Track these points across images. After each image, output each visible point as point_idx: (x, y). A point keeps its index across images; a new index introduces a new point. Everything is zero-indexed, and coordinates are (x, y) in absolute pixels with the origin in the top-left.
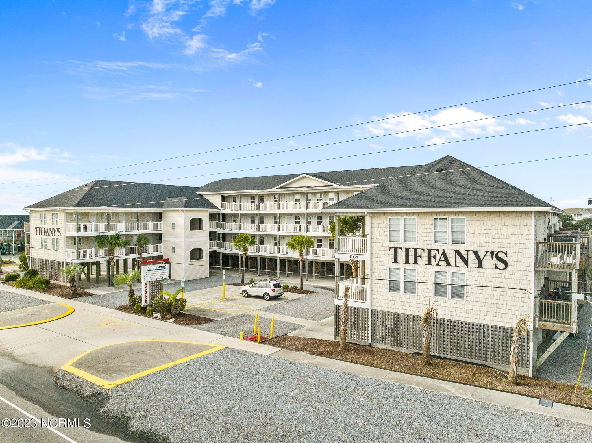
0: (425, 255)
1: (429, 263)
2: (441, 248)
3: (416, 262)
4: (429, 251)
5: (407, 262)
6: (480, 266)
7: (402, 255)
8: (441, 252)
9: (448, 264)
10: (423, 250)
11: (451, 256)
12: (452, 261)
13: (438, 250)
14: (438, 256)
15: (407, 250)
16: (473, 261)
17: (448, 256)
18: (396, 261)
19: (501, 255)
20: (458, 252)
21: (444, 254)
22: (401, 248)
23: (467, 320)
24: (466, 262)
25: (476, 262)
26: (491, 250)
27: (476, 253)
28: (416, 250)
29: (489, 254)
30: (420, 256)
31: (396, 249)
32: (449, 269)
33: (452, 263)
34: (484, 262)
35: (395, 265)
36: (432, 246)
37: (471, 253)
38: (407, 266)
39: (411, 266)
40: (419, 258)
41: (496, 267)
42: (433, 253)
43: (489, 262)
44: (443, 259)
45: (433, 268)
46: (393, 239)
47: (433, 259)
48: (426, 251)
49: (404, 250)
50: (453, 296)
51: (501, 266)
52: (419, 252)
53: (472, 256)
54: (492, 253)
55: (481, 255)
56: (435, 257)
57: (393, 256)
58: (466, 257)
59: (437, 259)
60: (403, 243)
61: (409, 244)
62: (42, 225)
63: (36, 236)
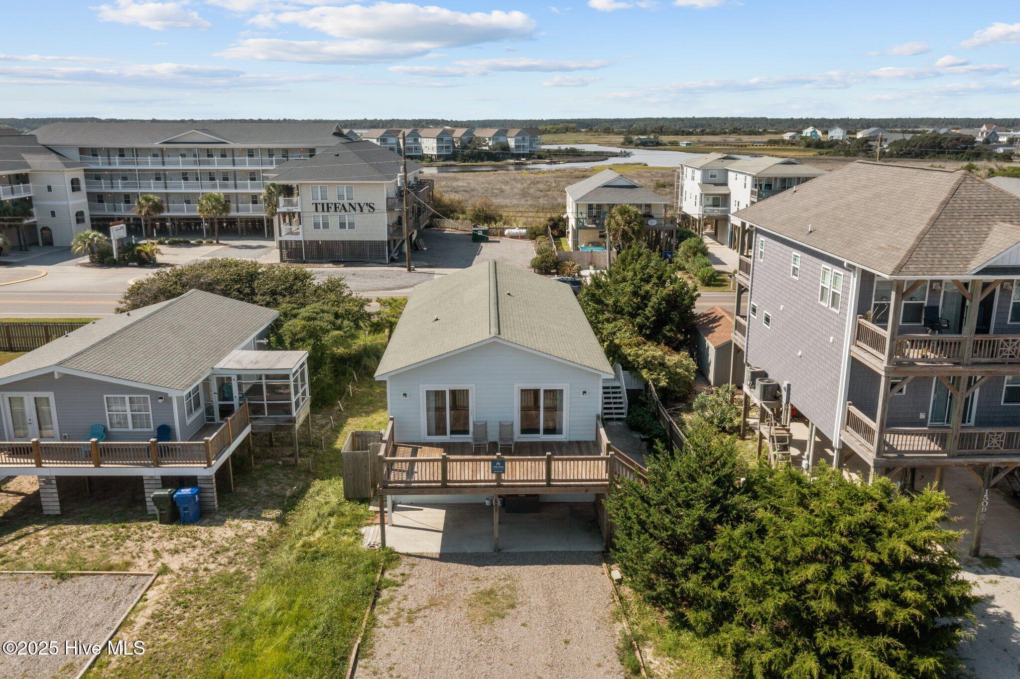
0: (333, 207)
2: (341, 202)
3: (328, 211)
4: (335, 204)
5: (323, 211)
6: (362, 211)
7: (320, 207)
8: (341, 204)
9: (346, 211)
10: (332, 204)
11: (347, 207)
12: (347, 209)
14: (340, 207)
15: (323, 204)
16: (358, 208)
17: (345, 207)
18: (317, 210)
19: (371, 205)
20: (350, 204)
21: (343, 205)
22: (319, 204)
23: (357, 240)
24: (354, 209)
25: (360, 209)
26: (366, 202)
27: (359, 204)
28: (328, 204)
29: (365, 204)
30: (331, 208)
32: (346, 214)
34: (363, 209)
35: (316, 214)
36: (337, 201)
37: (357, 205)
38: (324, 214)
39: (326, 214)
41: (369, 211)
42: (337, 205)
43: (366, 208)
44: (343, 208)
45: (339, 213)
46: (314, 198)
49: (321, 204)
50: (349, 227)
51: (372, 210)
52: (330, 205)
53: (357, 206)
54: (367, 204)
55: (362, 205)
56: (338, 208)
57: (315, 208)
58: (354, 207)
59: (340, 209)
60: (320, 201)
61: (324, 201)
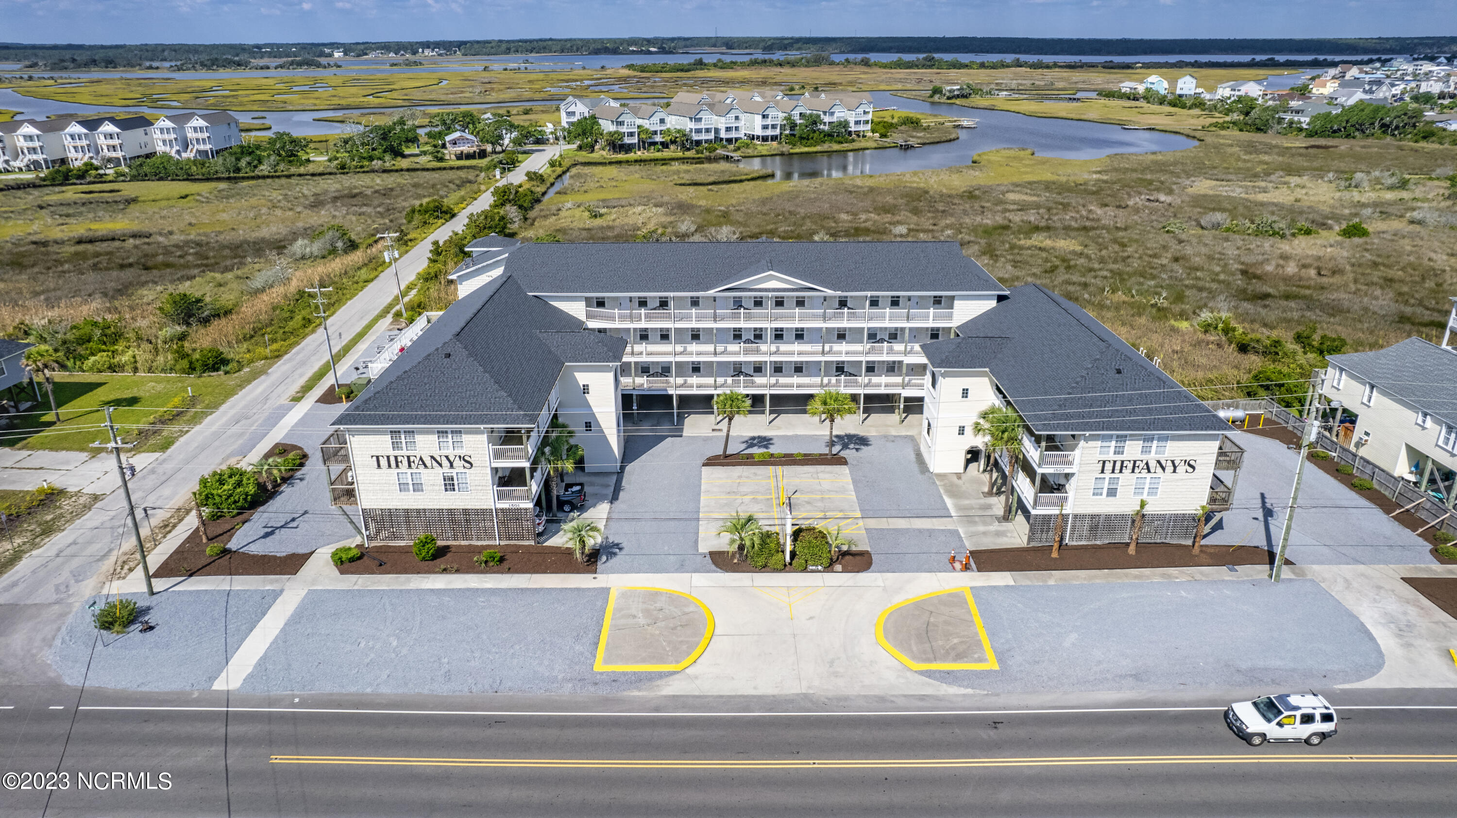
0: (1130, 465)
1: (1133, 471)
2: (1145, 457)
3: (1121, 471)
5: (1113, 472)
6: (1174, 471)
7: (1109, 467)
8: (1145, 462)
9: (1149, 471)
10: (1130, 461)
11: (1153, 464)
12: (1152, 468)
13: (1142, 461)
14: (1142, 465)
15: (1115, 462)
16: (1169, 468)
17: (1150, 465)
18: (1103, 472)
19: (1192, 463)
20: (1159, 462)
21: (1147, 463)
22: (1110, 461)
24: (1163, 469)
25: (1172, 468)
26: (1184, 459)
27: (1173, 462)
28: (1123, 462)
29: (1183, 461)
30: (1126, 467)
31: (1104, 462)
32: (1149, 476)
33: (1152, 470)
34: (1178, 468)
35: (1102, 476)
36: (1138, 456)
38: (1113, 476)
39: (1116, 475)
40: (1124, 468)
41: (1187, 471)
42: (1138, 463)
43: (1181, 469)
44: (1145, 467)
45: (1137, 475)
47: (1136, 468)
48: (1132, 462)
49: (1112, 462)
51: (1191, 470)
52: (1125, 463)
53: (1170, 463)
55: (1177, 463)
56: (1138, 466)
57: (1100, 468)
58: (1164, 465)
59: (1141, 468)
60: (1112, 457)
61: (1119, 458)
62: (397, 453)
63: (379, 471)
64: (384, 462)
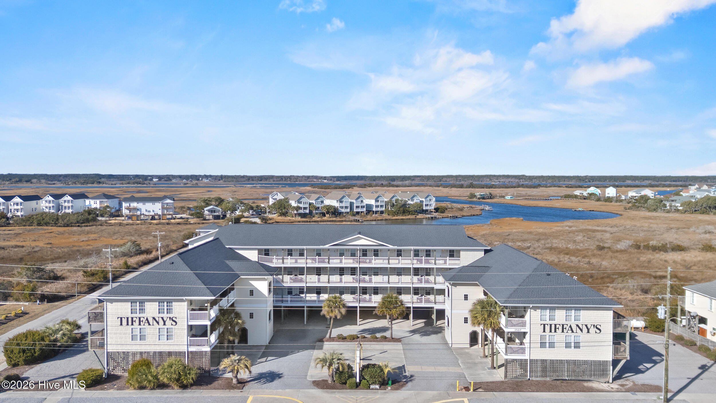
0: (561, 328)
1: (563, 331)
2: (569, 323)
3: (555, 331)
4: (563, 325)
5: (551, 331)
6: (588, 332)
7: (547, 328)
8: (569, 325)
9: (573, 332)
10: (560, 325)
11: (574, 328)
12: (574, 330)
13: (567, 325)
14: (567, 328)
15: (551, 325)
16: (585, 330)
17: (573, 328)
18: (544, 331)
19: (598, 326)
20: (577, 326)
21: (570, 327)
22: (548, 324)
23: (582, 359)
24: (581, 330)
25: (587, 330)
26: (593, 324)
27: (586, 326)
28: (555, 325)
29: (593, 326)
30: (558, 328)
31: (544, 325)
32: (573, 334)
33: (575, 331)
34: (590, 330)
35: (544, 334)
36: (564, 322)
37: (584, 326)
38: (551, 334)
39: (553, 333)
40: (557, 329)
41: (596, 332)
42: (565, 326)
43: (593, 330)
44: (570, 329)
45: (565, 334)
46: (542, 319)
47: (565, 329)
48: (561, 325)
49: (549, 325)
50: (575, 347)
51: (598, 331)
52: (557, 326)
53: (584, 327)
54: (594, 325)
55: (589, 326)
56: (566, 328)
57: (543, 329)
58: (581, 328)
59: (567, 329)
60: (548, 322)
61: (551, 322)
62: (134, 315)
63: (121, 327)
64: (124, 321)
